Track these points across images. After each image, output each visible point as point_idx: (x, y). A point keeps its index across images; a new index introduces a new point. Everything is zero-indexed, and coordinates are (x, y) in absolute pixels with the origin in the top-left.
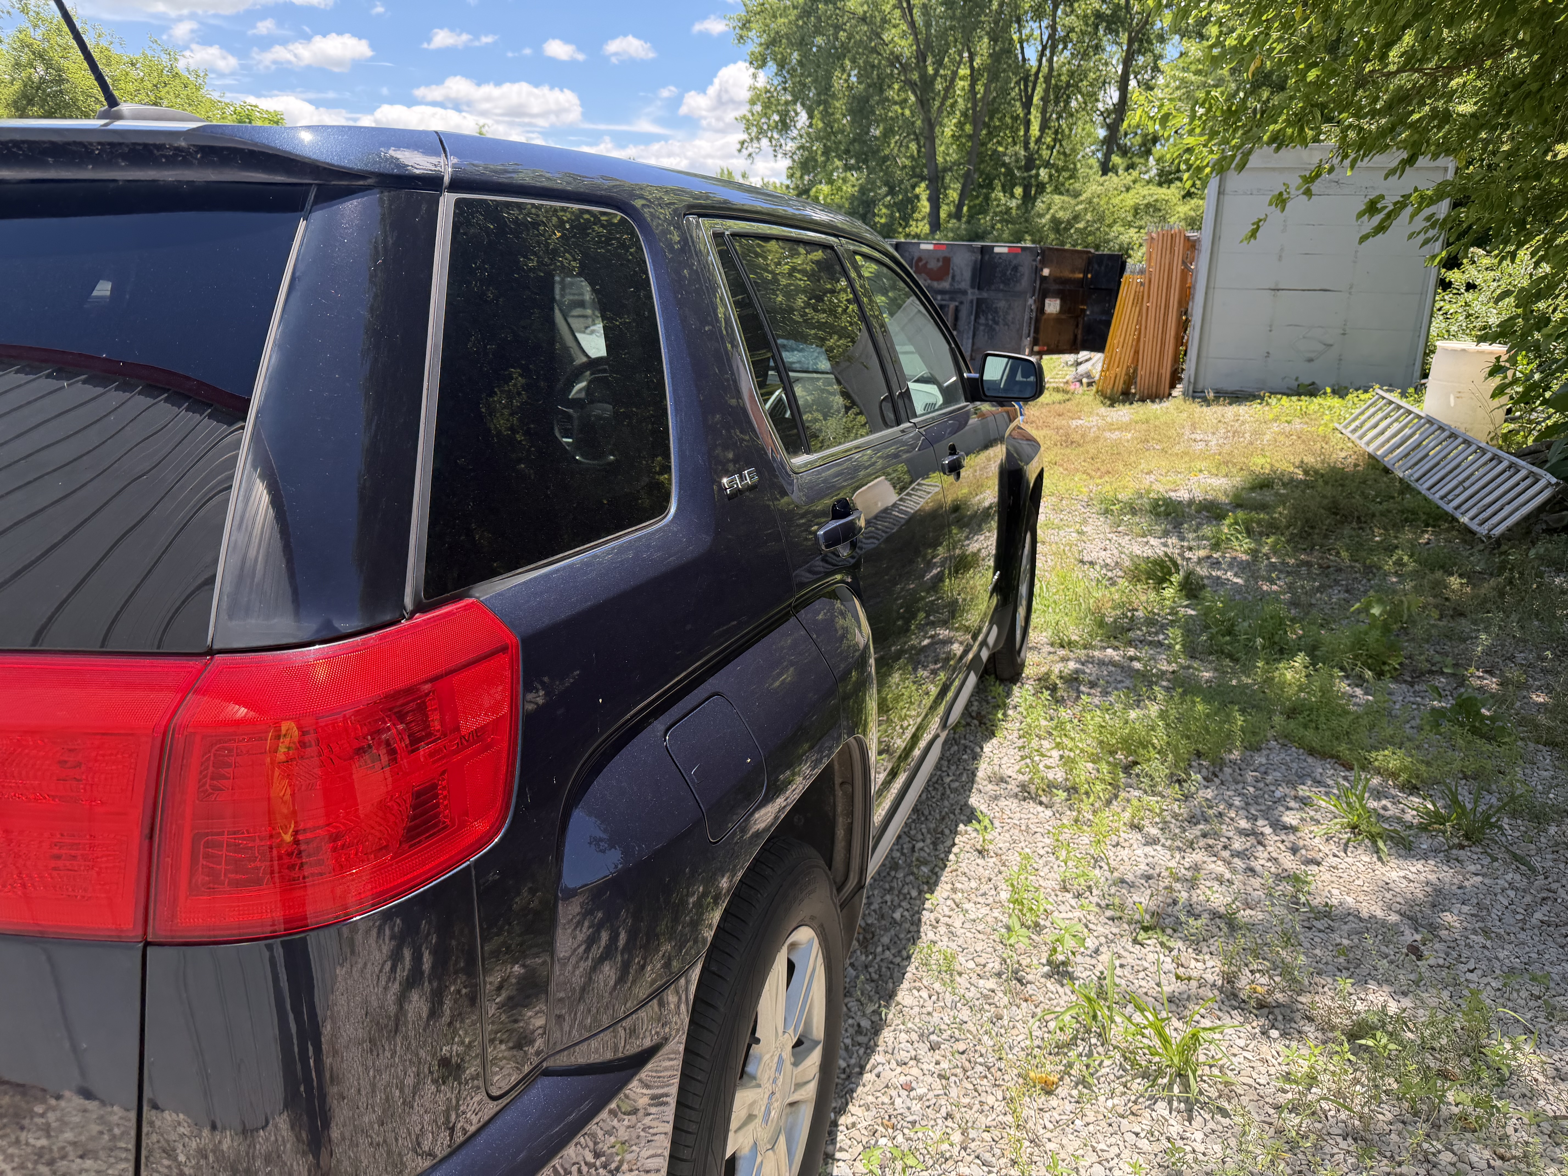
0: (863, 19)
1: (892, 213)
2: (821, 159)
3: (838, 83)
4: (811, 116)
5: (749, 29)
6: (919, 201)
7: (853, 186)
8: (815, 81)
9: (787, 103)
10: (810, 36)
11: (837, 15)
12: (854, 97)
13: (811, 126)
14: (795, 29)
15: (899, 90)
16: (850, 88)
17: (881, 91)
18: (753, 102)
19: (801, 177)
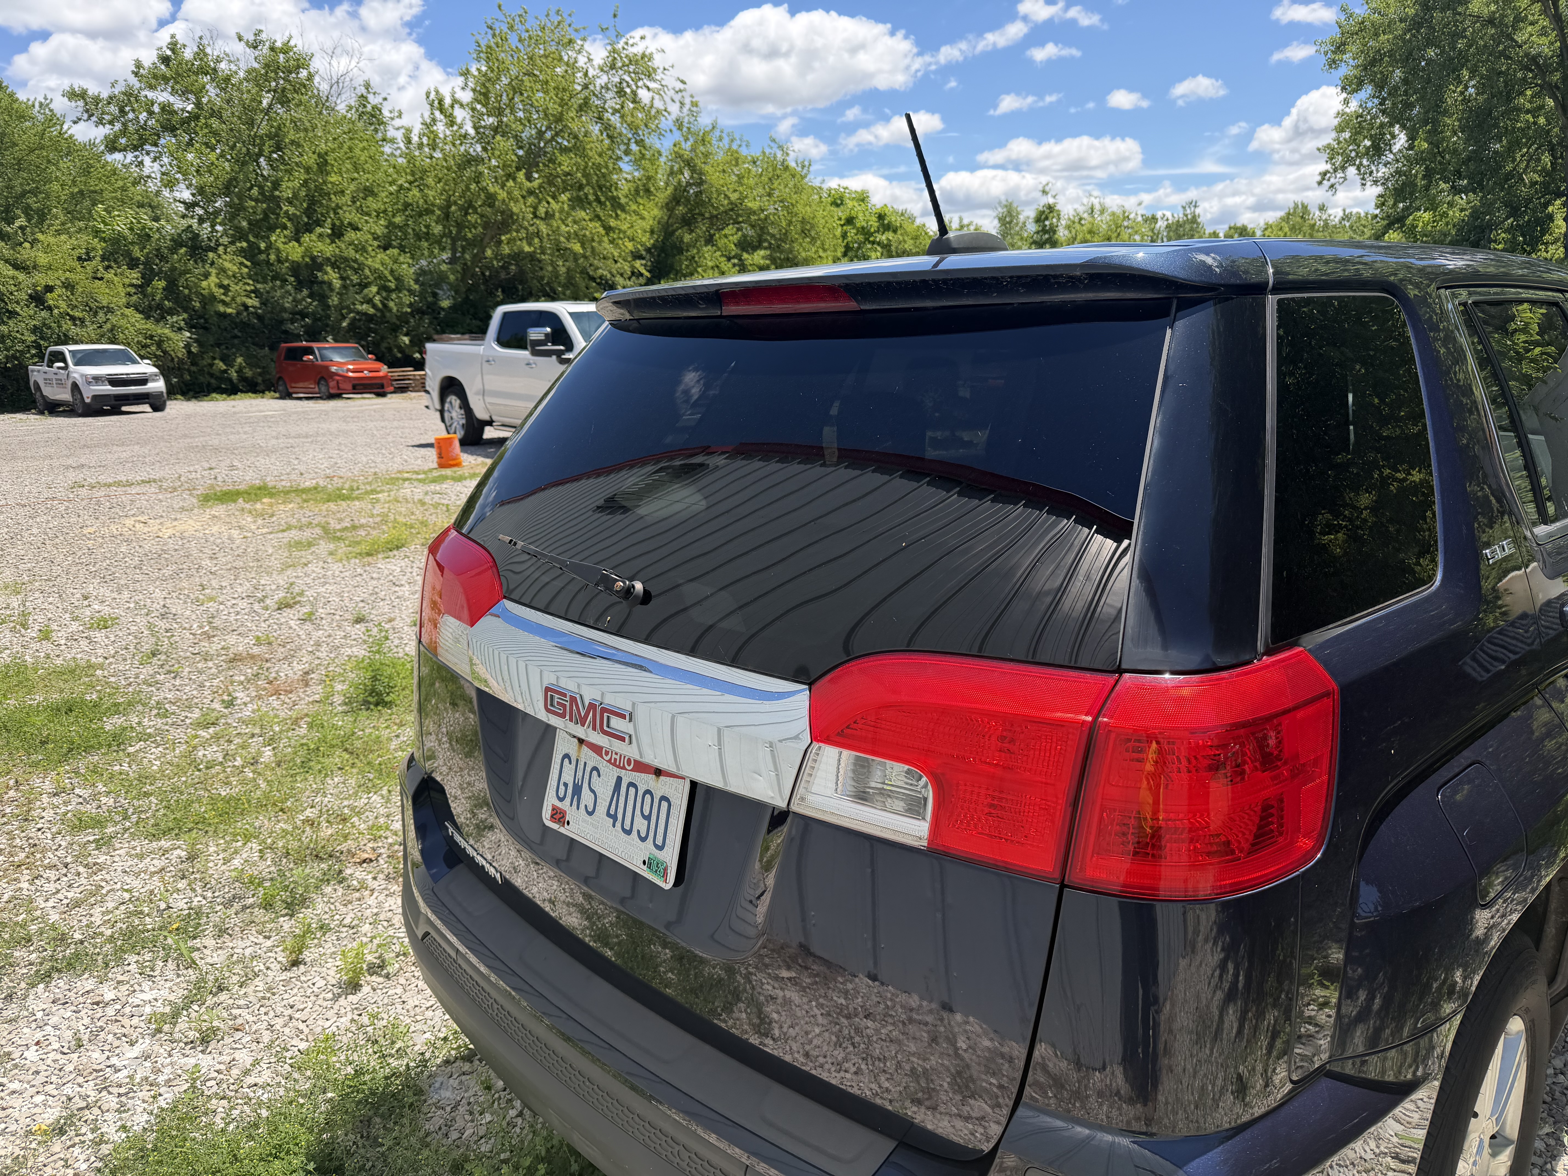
0: (1491, 21)
1: (1514, 238)
2: (1421, 183)
3: (1452, 96)
4: (1412, 138)
5: (1344, 52)
6: (1553, 221)
7: (1462, 210)
8: (1422, 98)
9: (1382, 125)
10: (1420, 49)
11: (1457, 21)
12: (1471, 111)
13: (1411, 148)
14: (1401, 44)
15: (1532, 97)
16: (1466, 101)
17: (1509, 99)
18: (1340, 129)
19: (1395, 204)
